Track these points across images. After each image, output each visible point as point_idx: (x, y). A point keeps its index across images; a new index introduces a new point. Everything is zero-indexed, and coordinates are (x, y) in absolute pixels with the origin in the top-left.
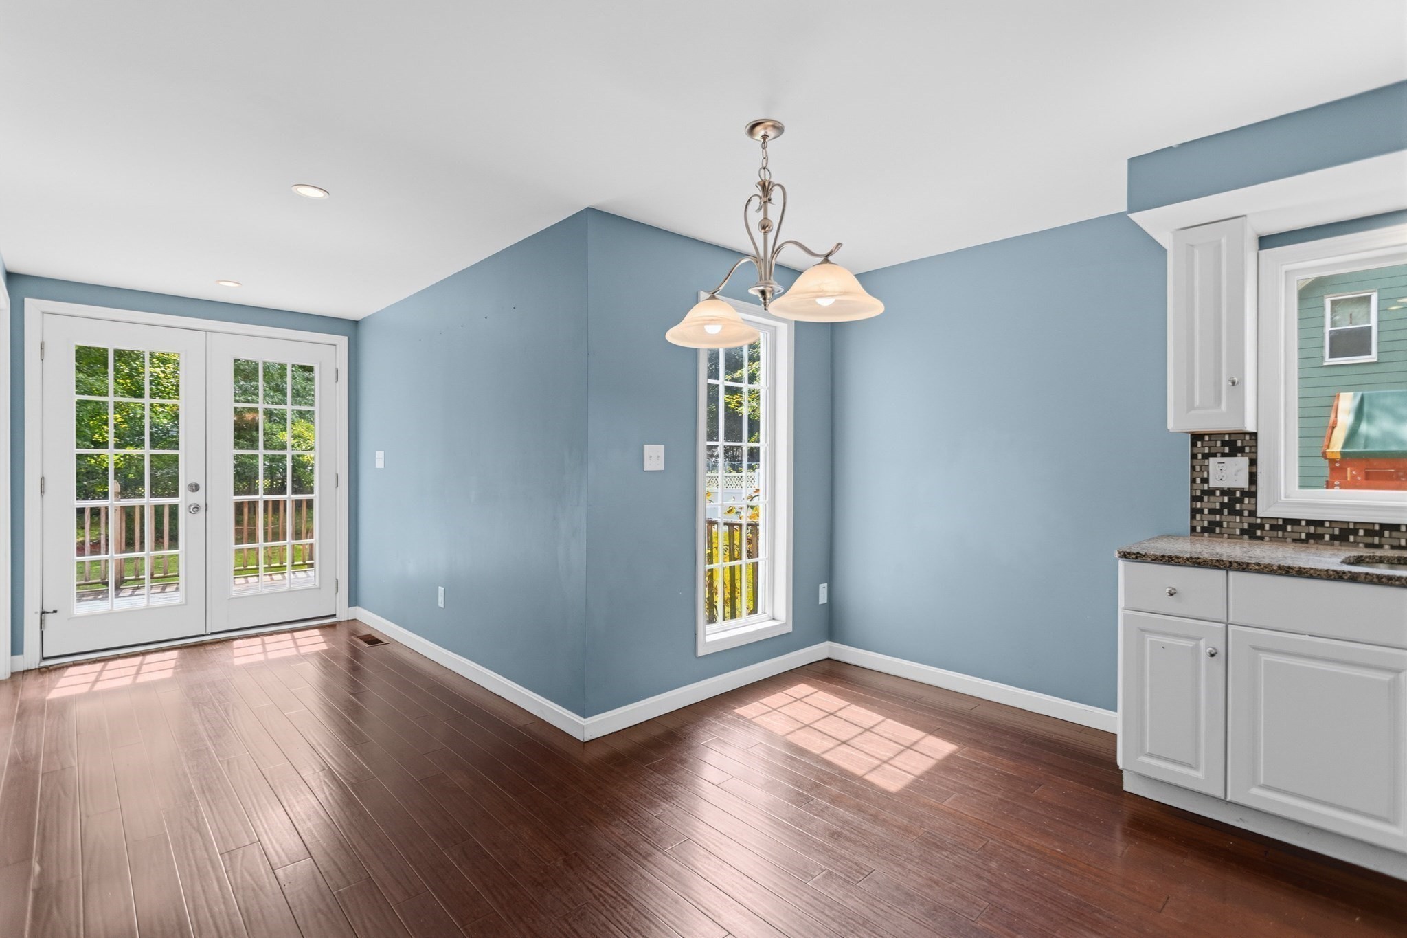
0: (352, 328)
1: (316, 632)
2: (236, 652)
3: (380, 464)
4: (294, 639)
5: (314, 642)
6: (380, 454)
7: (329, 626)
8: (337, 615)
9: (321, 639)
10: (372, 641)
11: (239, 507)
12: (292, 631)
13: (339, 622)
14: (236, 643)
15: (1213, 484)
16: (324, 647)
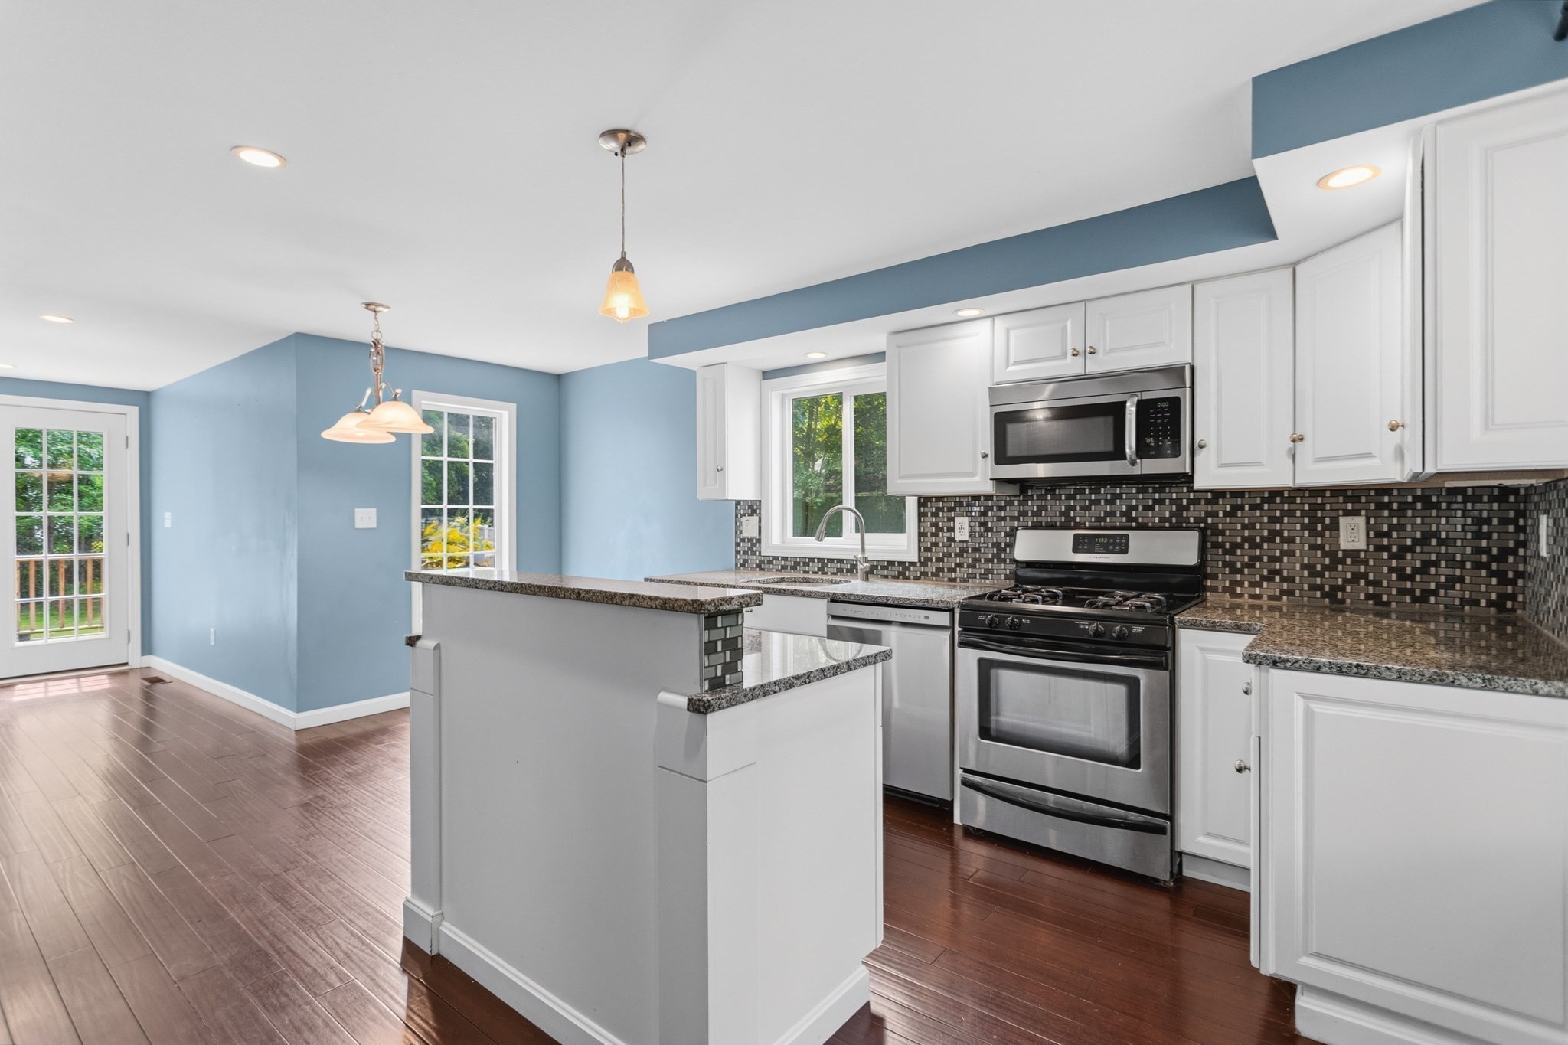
0: (143, 400)
1: (105, 677)
2: (16, 693)
3: (168, 524)
4: (79, 683)
5: (101, 682)
6: (168, 515)
7: (118, 670)
8: (130, 663)
9: (107, 681)
10: (157, 680)
11: (23, 566)
12: (78, 677)
13: (131, 669)
14: (17, 687)
15: (744, 535)
16: (108, 686)
